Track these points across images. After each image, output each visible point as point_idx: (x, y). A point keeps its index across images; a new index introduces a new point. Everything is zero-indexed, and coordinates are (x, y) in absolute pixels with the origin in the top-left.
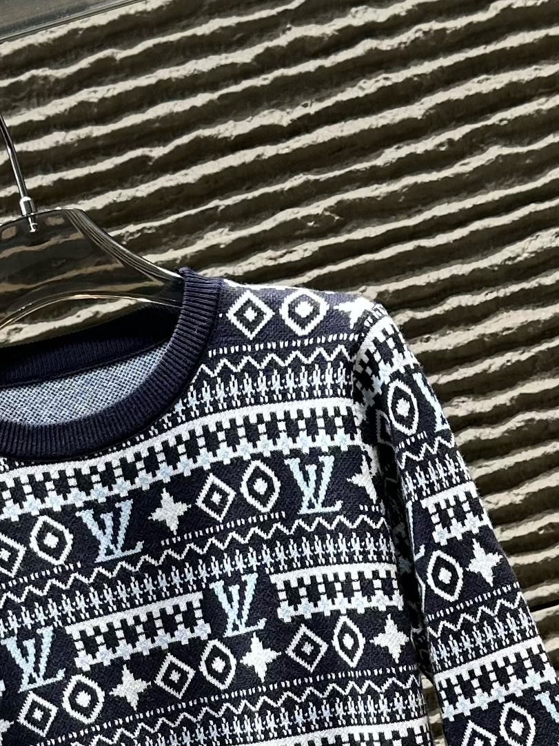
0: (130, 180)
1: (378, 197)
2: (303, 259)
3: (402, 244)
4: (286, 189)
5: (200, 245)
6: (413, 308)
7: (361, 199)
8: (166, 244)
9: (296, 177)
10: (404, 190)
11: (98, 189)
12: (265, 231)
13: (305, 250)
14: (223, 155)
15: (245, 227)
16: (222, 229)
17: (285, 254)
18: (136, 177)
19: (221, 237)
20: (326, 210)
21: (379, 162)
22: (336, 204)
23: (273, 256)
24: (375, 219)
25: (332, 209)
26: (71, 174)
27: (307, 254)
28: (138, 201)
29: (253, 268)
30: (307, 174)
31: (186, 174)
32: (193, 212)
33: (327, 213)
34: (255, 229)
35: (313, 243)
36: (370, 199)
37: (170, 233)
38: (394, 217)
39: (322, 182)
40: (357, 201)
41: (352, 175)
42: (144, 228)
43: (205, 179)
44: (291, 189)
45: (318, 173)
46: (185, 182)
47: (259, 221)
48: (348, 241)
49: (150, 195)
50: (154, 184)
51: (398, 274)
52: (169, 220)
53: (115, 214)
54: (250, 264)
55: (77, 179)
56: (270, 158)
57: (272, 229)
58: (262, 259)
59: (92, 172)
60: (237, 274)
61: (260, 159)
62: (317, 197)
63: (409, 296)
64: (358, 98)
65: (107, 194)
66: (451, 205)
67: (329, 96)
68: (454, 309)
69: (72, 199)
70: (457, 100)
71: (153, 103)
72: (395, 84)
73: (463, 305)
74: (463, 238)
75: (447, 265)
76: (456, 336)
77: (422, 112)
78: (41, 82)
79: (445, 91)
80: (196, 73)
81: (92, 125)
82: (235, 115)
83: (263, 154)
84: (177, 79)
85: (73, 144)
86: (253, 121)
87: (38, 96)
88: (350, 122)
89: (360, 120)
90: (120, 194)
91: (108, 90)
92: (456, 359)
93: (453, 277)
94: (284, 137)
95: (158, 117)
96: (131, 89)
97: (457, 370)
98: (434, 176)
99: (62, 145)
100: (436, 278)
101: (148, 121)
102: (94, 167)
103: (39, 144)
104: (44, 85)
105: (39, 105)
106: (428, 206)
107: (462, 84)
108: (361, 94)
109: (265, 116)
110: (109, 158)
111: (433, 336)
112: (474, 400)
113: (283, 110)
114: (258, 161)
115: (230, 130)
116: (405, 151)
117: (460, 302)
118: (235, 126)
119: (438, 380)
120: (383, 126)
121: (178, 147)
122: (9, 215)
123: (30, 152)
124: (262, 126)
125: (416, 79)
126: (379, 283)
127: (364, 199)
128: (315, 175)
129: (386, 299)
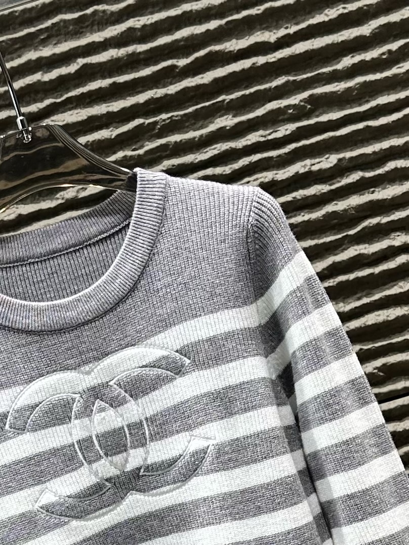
0: (162, 82)
1: (339, 91)
2: (285, 136)
3: (355, 124)
4: (273, 87)
5: (212, 128)
6: (362, 170)
7: (326, 93)
8: (188, 127)
9: (279, 78)
10: (357, 86)
11: (140, 89)
12: (258, 117)
13: (287, 130)
14: (228, 64)
15: (243, 114)
16: (227, 116)
17: (272, 133)
18: (166, 80)
19: (227, 121)
20: (301, 101)
21: (339, 66)
22: (308, 97)
23: (264, 134)
24: (336, 107)
25: (306, 100)
26: (122, 79)
27: (288, 132)
28: (169, 97)
29: (249, 143)
30: (288, 76)
31: (202, 78)
32: (207, 104)
33: (302, 104)
34: (251, 116)
35: (291, 125)
36: (332, 93)
37: (190, 119)
38: (349, 106)
39: (298, 81)
40: (324, 94)
41: (320, 76)
42: (173, 116)
43: (216, 80)
44: (276, 87)
45: (296, 75)
46: (202, 83)
47: (253, 110)
48: (317, 123)
49: (177, 93)
50: (180, 85)
51: (351, 147)
52: (190, 110)
53: (152, 106)
54: (247, 140)
55: (126, 82)
56: (263, 65)
57: (263, 115)
58: (256, 136)
59: (136, 77)
60: (238, 148)
61: (255, 66)
62: (294, 92)
63: (360, 161)
64: (324, 22)
65: (147, 93)
66: (390, 96)
67: (303, 21)
68: (392, 170)
69: (122, 97)
70: (395, 23)
71: (179, 28)
72: (351, 12)
73: (399, 167)
74: (399, 119)
75: (386, 139)
76: (394, 189)
77: (370, 31)
78: (101, 14)
79: (385, 16)
80: (210, 6)
81: (137, 44)
82: (237, 35)
83: (257, 63)
84: (196, 10)
85: (123, 57)
86: (249, 40)
87: (98, 24)
88: (318, 39)
89: (325, 37)
91: (148, 19)
92: (393, 205)
93: (391, 147)
94: (272, 51)
95: (183, 37)
96: (164, 18)
97: (394, 213)
98: (378, 76)
99: (116, 59)
100: (380, 148)
101: (176, 41)
102: (137, 73)
103: (99, 58)
104: (102, 16)
105: (99, 30)
106: (374, 98)
107: (398, 11)
108: (327, 19)
109: (258, 35)
110: (148, 67)
111: (377, 190)
112: (406, 234)
113: (270, 31)
114: (253, 68)
115: (234, 46)
116: (357, 59)
117: (396, 165)
118: (237, 43)
119: (381, 220)
120: (342, 41)
121: (197, 59)
122: (78, 109)
123: (94, 64)
124: (256, 43)
125: (365, 8)
126: (338, 153)
127: (329, 93)
128: (293, 76)
129: (344, 163)
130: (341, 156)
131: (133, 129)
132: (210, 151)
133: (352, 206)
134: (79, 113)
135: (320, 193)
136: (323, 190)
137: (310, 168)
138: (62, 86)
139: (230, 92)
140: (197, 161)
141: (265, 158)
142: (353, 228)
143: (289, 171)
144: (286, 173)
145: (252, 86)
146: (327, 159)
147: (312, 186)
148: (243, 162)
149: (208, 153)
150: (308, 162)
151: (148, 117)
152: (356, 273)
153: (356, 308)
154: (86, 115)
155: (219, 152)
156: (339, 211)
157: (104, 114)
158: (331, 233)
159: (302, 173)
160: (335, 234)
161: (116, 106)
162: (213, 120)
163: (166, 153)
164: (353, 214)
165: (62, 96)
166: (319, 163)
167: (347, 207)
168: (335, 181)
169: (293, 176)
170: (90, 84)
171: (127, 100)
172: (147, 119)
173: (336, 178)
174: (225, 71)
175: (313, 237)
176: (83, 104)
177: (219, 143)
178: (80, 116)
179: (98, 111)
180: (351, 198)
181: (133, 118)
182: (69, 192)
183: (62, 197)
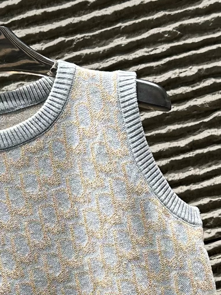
0: (78, 13)
1: (200, 23)
2: (162, 52)
3: (211, 46)
4: (155, 18)
5: (112, 45)
6: (215, 77)
7: (191, 24)
8: (95, 44)
9: (159, 13)
10: (213, 20)
11: (63, 17)
12: (144, 39)
13: (163, 48)
15: (134, 37)
16: (123, 37)
17: (153, 50)
18: (81, 12)
19: (122, 41)
20: (174, 29)
21: (200, 6)
22: (179, 26)
23: (147, 51)
24: (197, 34)
25: (177, 28)
26: (50, 9)
27: (164, 50)
28: (82, 23)
29: (137, 56)
30: (165, 12)
31: (106, 10)
32: (109, 29)
33: (175, 30)
34: (139, 38)
35: (166, 45)
36: (196, 24)
37: (97, 39)
38: (206, 33)
39: (172, 15)
40: (189, 25)
41: (187, 13)
42: (85, 36)
43: (116, 13)
44: (157, 19)
45: (170, 11)
46: (106, 14)
47: (140, 34)
48: (184, 44)
49: (89, 20)
50: (90, 15)
51: (207, 61)
52: (97, 32)
53: (71, 29)
54: (136, 54)
55: (53, 12)
56: (147, 3)
57: (147, 38)
58: (142, 52)
59: (61, 8)
60: (129, 59)
61: (142, 4)
62: (169, 23)
63: (213, 71)
65: (67, 20)
69: (50, 22)
83: (144, 1)
90: (74, 19)
102: (61, 6)
110: (69, 2)
126: (198, 65)
127: (193, 24)
128: (168, 12)
129: (202, 72)
130: (200, 67)
131: (57, 44)
132: (110, 61)
133: (207, 102)
134: (20, 32)
135: (185, 92)
136: (187, 90)
137: (179, 75)
138: (9, 13)
139: (125, 21)
140: (101, 67)
141: (148, 67)
142: (207, 117)
143: (164, 76)
144: (162, 78)
145: (140, 17)
146: (190, 69)
147: (180, 87)
148: (133, 69)
149: (108, 62)
150: (177, 71)
151: (67, 37)
152: (209, 148)
153: (208, 172)
154: (25, 34)
155: (116, 62)
156: (198, 105)
157: (37, 33)
158: (191, 120)
159: (174, 78)
160: (194, 121)
161: (46, 28)
162: (112, 40)
163: (79, 62)
164: (208, 107)
165: (8, 20)
166: (185, 71)
167: (204, 103)
168: (195, 84)
169: (167, 80)
170: (28, 12)
171: (53, 24)
172: (66, 38)
173: (196, 83)
174: (122, 7)
175: (179, 123)
176: (23, 26)
177: (116, 56)
178: (20, 34)
179: (33, 31)
180: (206, 96)
181: (57, 37)
182: (12, 86)
183: (7, 89)
